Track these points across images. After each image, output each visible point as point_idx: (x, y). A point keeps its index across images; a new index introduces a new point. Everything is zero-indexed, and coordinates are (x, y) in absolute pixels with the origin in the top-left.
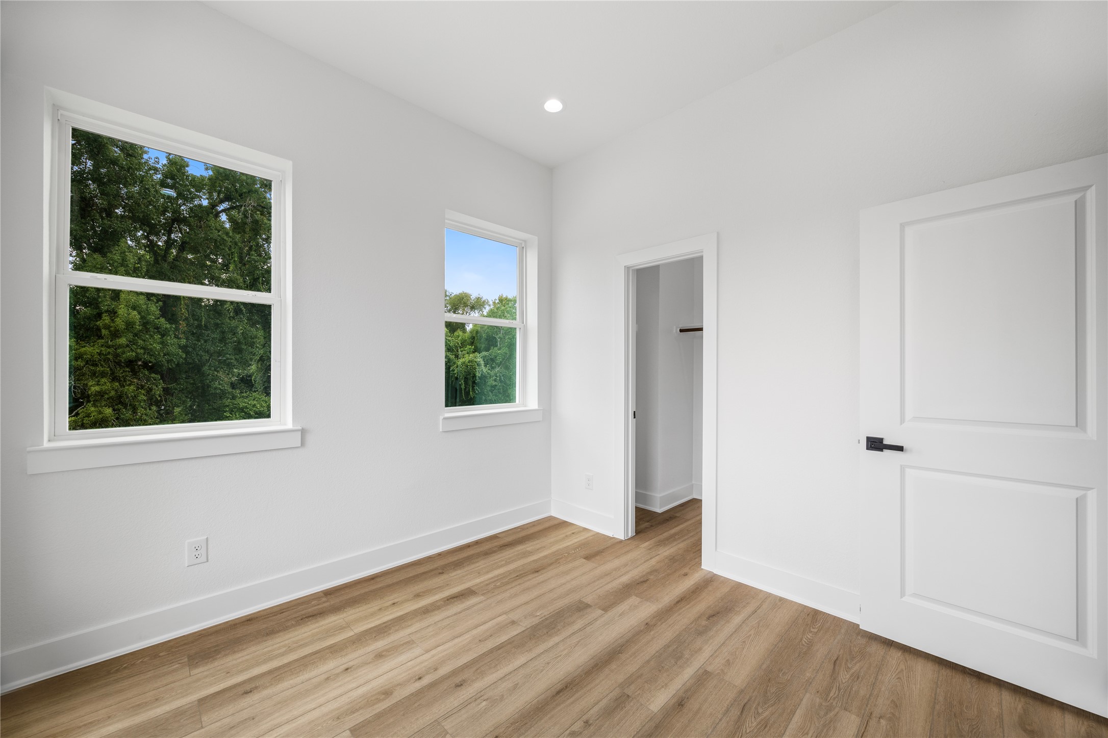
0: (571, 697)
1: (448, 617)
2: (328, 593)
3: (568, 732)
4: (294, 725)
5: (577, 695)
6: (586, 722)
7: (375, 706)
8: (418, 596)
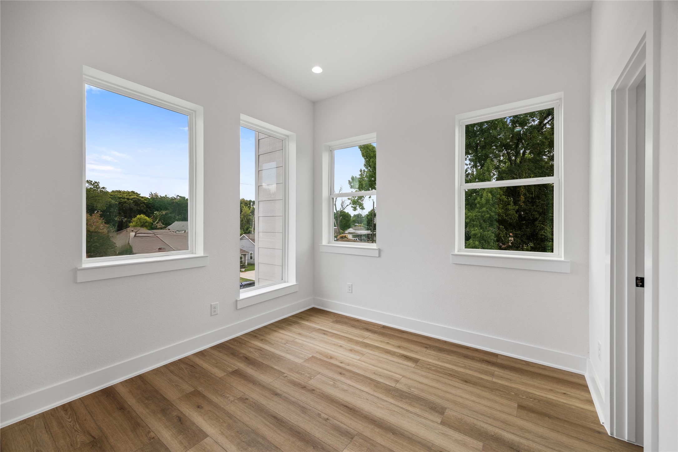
0: (344, 412)
1: (388, 359)
2: (384, 327)
3: (320, 412)
4: (313, 346)
5: (346, 414)
6: (327, 419)
7: (324, 358)
8: (399, 347)
